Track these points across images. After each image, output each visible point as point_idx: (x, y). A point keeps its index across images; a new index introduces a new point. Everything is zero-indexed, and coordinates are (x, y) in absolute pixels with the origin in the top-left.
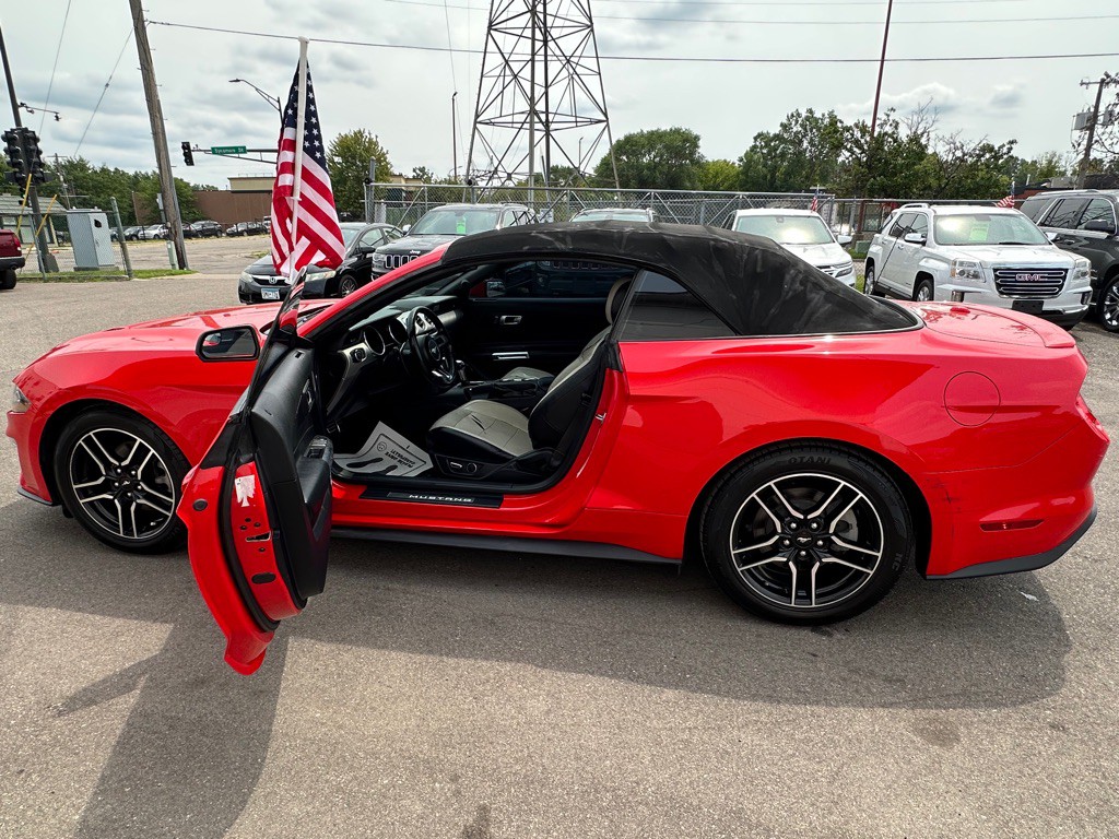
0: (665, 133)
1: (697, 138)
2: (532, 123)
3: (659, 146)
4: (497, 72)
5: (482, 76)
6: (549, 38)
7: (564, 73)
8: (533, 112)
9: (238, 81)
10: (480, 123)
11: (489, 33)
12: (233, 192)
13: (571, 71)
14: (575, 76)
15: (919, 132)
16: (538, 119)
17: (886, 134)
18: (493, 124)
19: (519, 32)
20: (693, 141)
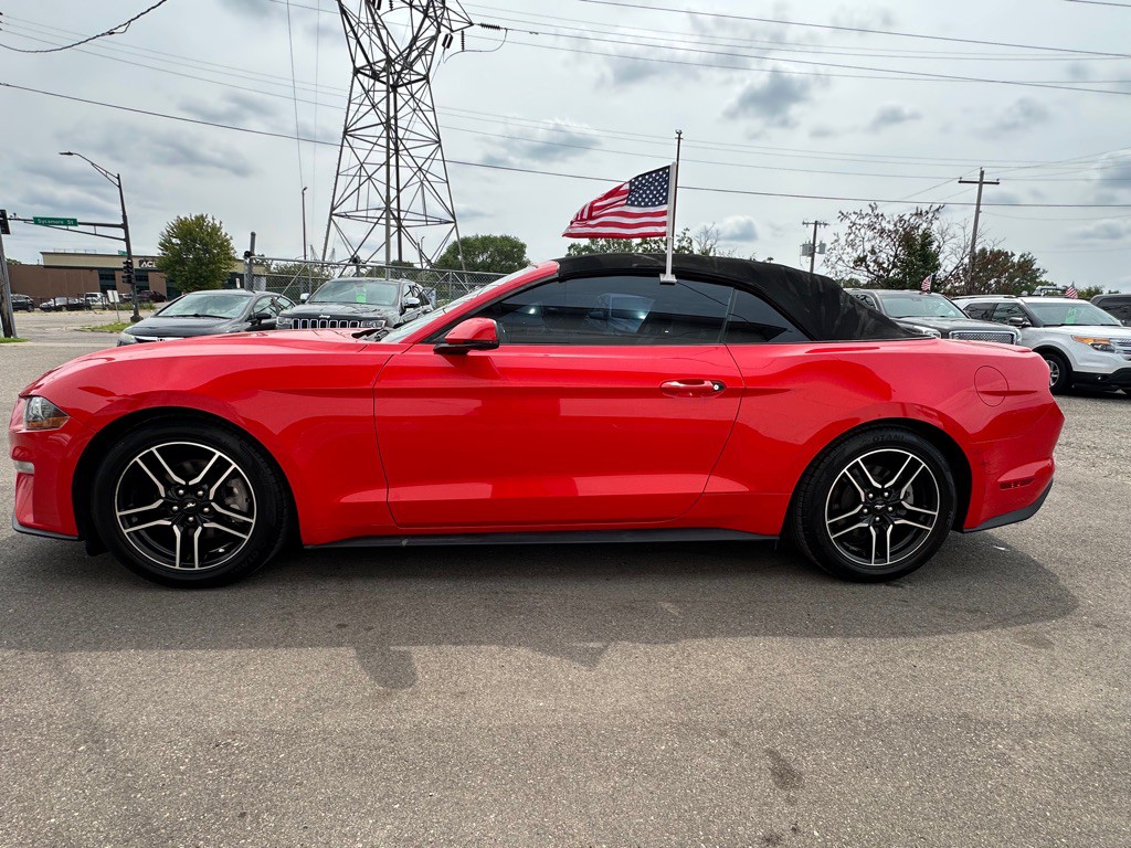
0: (495, 238)
1: (523, 246)
2: (388, 219)
3: (491, 249)
4: (353, 172)
5: (338, 174)
6: (401, 147)
7: (416, 179)
8: (388, 209)
9: (70, 154)
10: (336, 215)
11: (344, 137)
12: (45, 267)
13: (422, 176)
14: (426, 183)
15: (708, 248)
16: (392, 215)
17: (683, 247)
18: (349, 217)
19: (374, 140)
20: (522, 248)
